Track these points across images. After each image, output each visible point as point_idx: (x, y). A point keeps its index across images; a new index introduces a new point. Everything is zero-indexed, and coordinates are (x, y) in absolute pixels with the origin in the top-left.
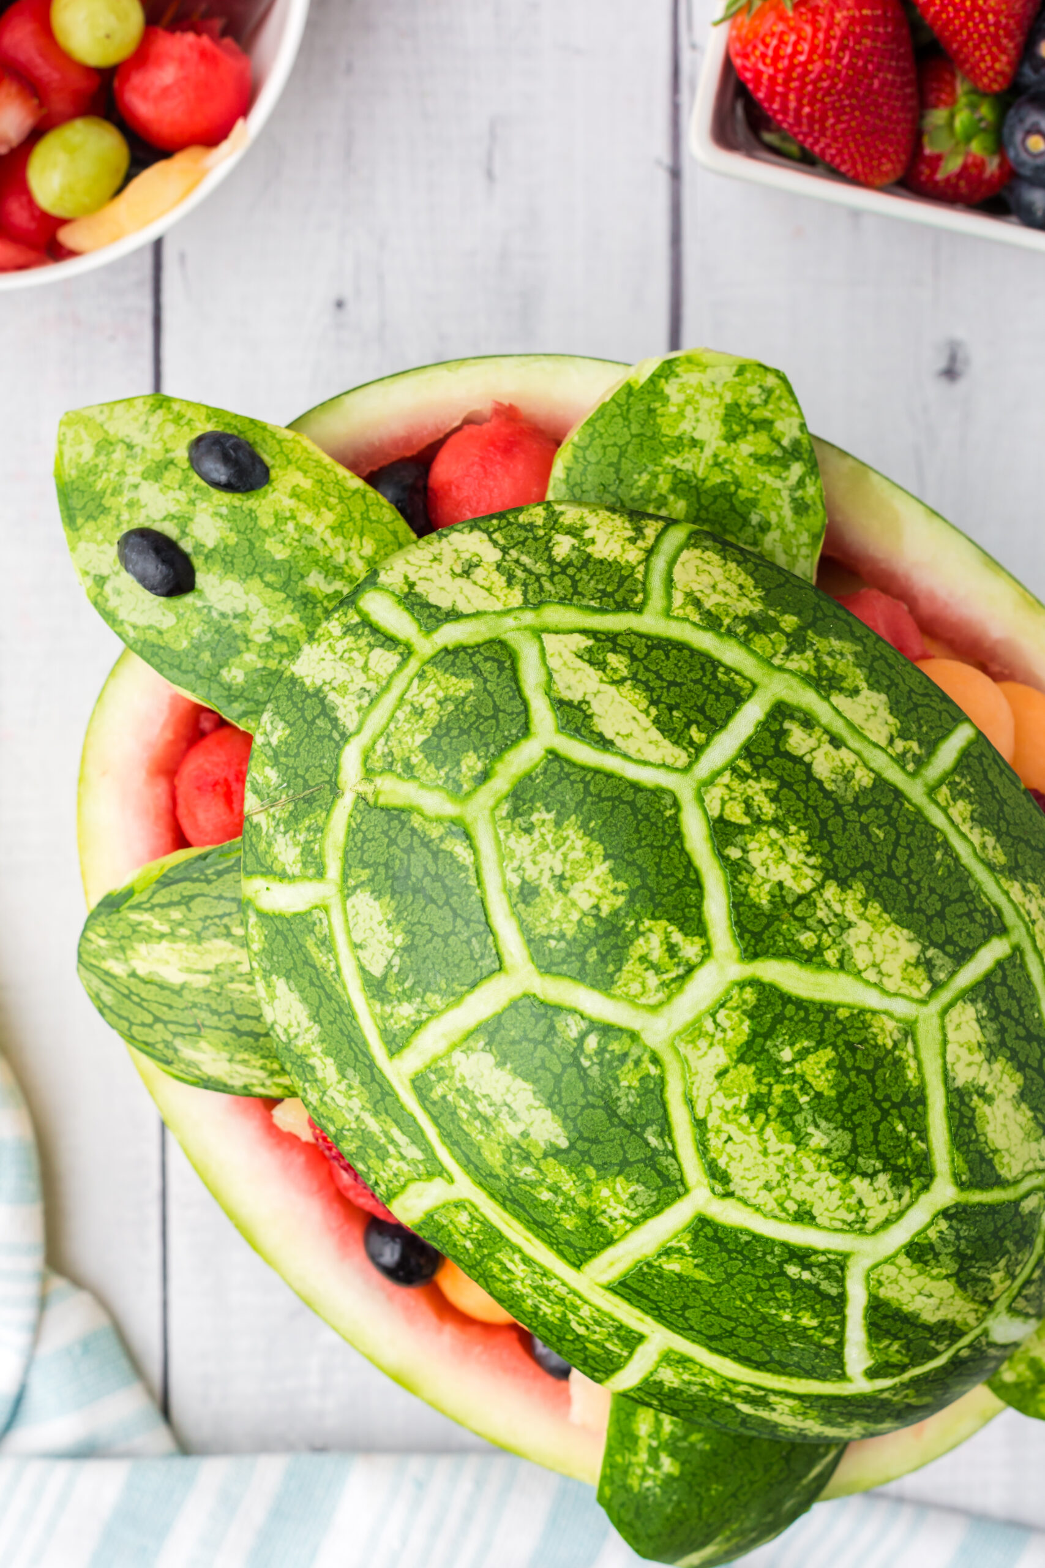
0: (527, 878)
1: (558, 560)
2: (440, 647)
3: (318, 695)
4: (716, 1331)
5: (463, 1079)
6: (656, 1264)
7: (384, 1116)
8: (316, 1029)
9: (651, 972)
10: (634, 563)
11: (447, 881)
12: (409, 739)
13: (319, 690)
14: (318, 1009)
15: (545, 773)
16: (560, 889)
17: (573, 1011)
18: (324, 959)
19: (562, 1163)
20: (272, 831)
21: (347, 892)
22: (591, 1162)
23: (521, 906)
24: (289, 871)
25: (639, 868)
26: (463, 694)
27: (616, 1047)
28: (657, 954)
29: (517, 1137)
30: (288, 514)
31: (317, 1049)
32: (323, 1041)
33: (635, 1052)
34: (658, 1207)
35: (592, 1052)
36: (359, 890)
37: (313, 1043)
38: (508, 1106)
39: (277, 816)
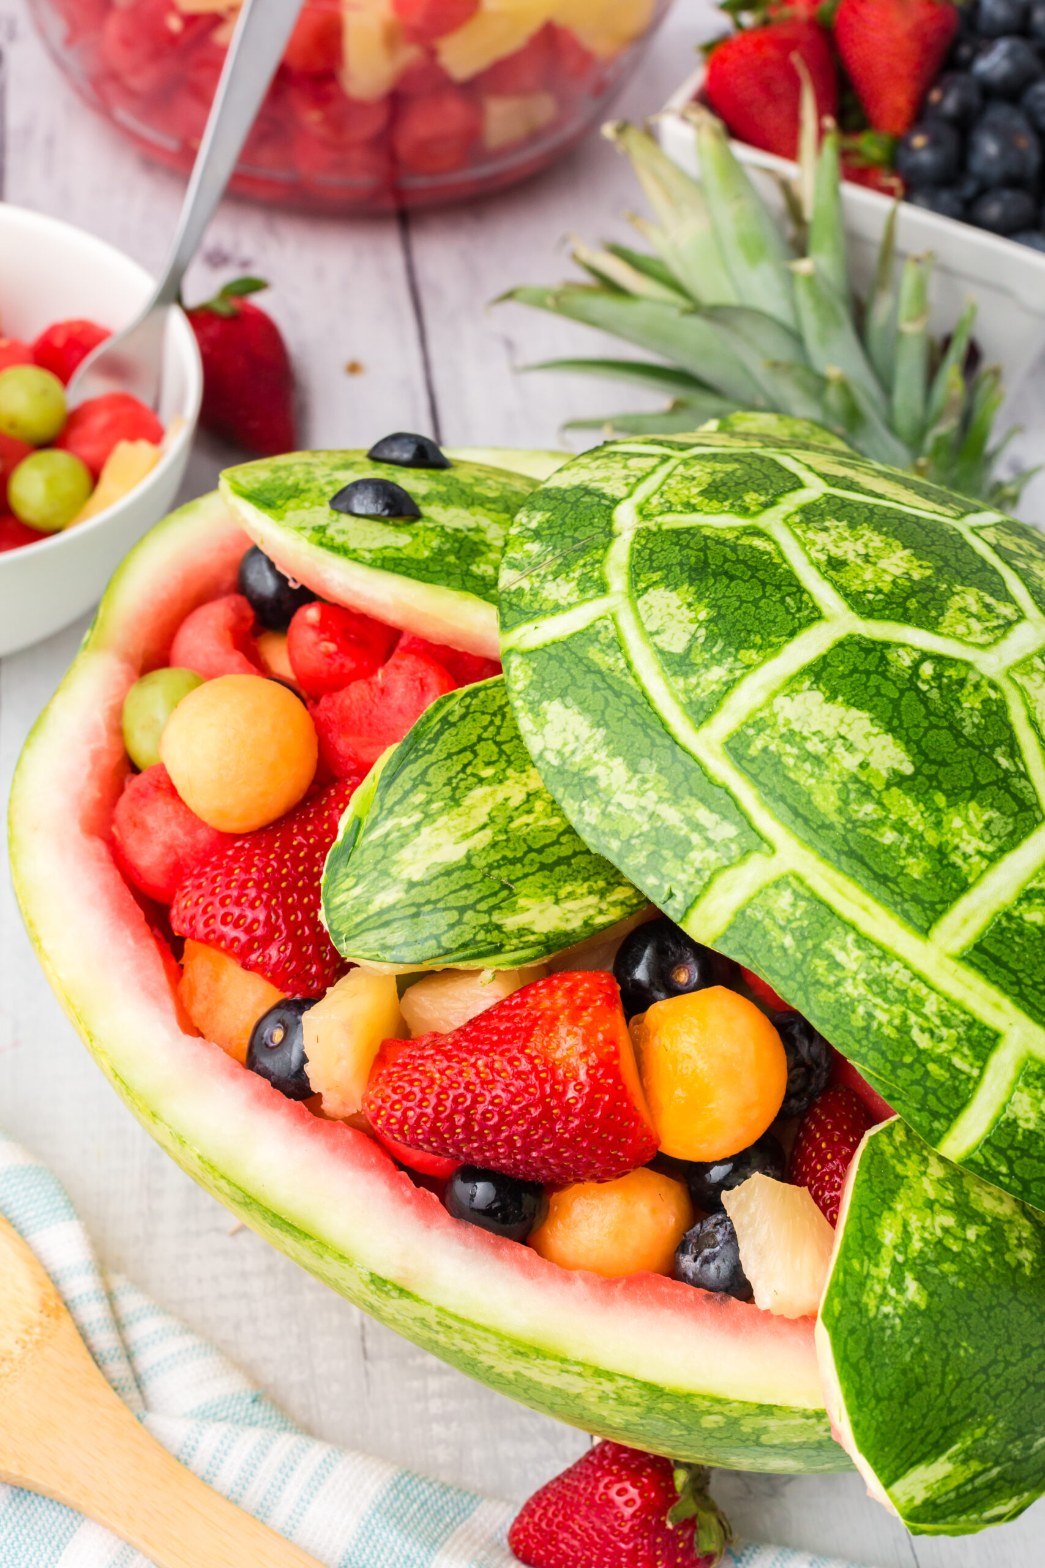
0: (832, 555)
2: (695, 455)
3: (578, 488)
5: (788, 722)
6: (1016, 914)
7: (687, 800)
8: (600, 733)
9: (974, 620)
11: (750, 563)
12: (684, 492)
14: (604, 711)
15: (827, 504)
16: (868, 562)
17: (903, 645)
18: (612, 660)
19: (908, 792)
20: (537, 585)
21: (637, 589)
22: (939, 788)
23: (832, 573)
24: (563, 603)
25: (939, 556)
26: (730, 470)
27: (951, 672)
28: (975, 609)
29: (855, 770)
31: (602, 755)
32: (608, 744)
33: (973, 678)
34: (1015, 837)
35: (929, 678)
36: (651, 590)
37: (595, 751)
38: (843, 738)
39: (543, 573)
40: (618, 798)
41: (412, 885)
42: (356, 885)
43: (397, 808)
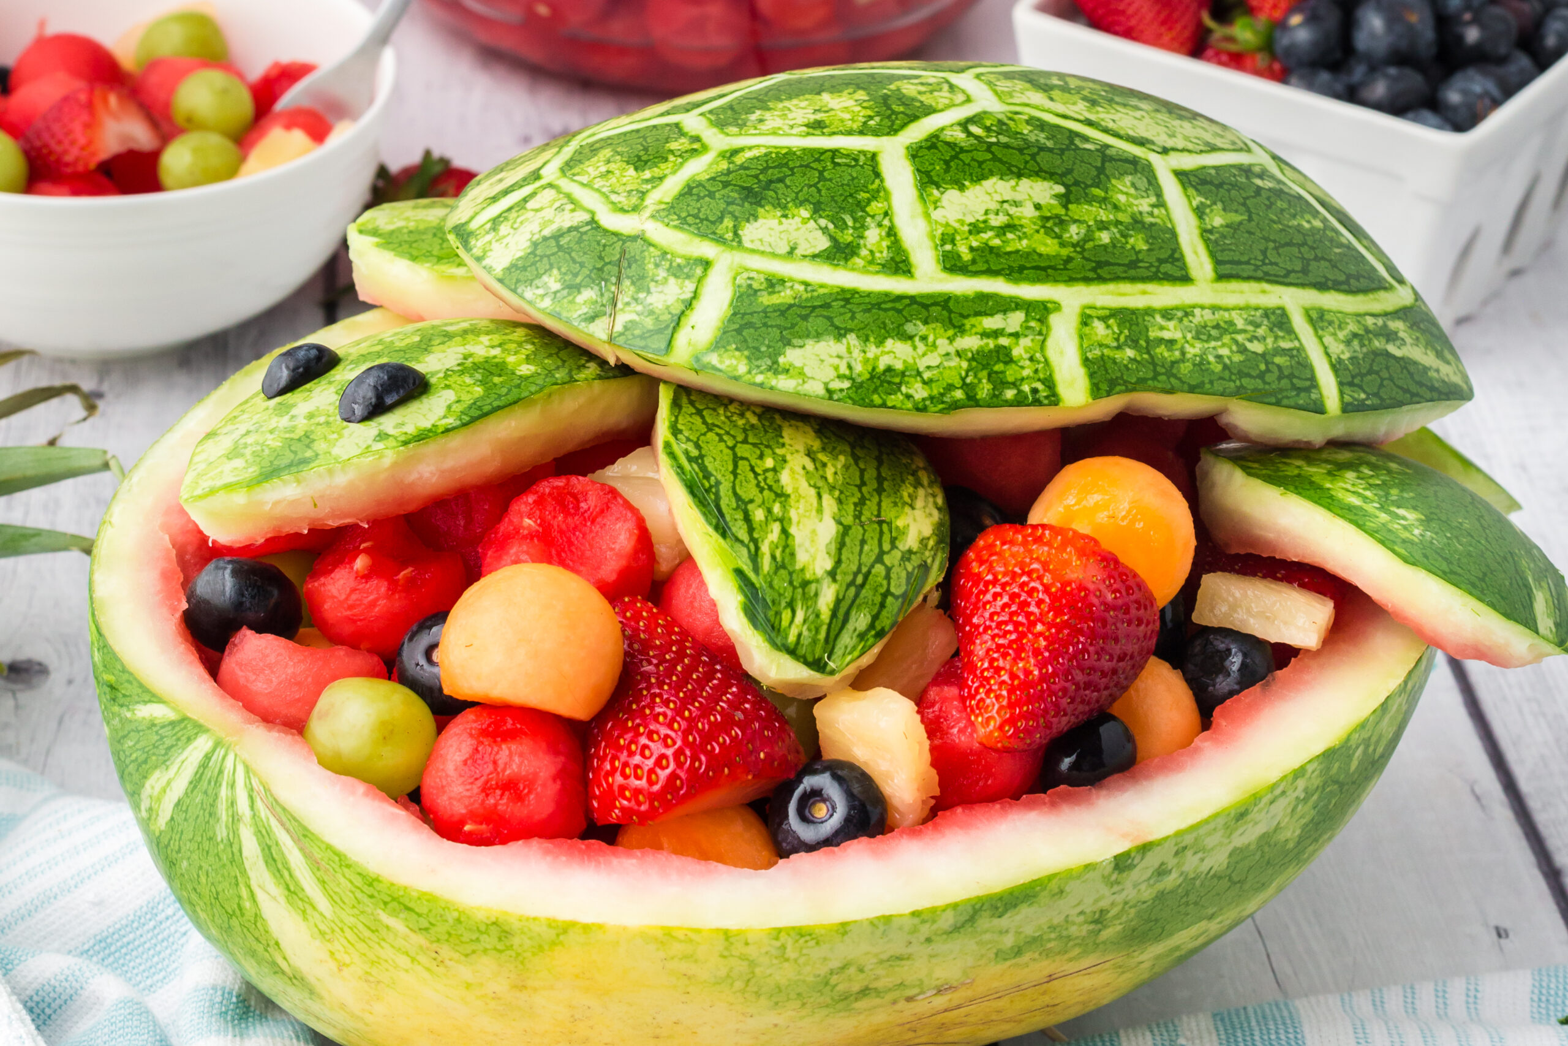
5: (962, 222)
6: (1208, 227)
7: (968, 323)
8: (852, 338)
11: (772, 165)
12: (625, 178)
13: (534, 243)
14: (833, 325)
16: (827, 112)
17: (942, 129)
18: (789, 292)
19: (1078, 202)
21: (734, 241)
22: (1087, 186)
23: (827, 131)
24: (687, 295)
27: (988, 122)
29: (1037, 213)
31: (872, 351)
32: (867, 340)
33: (1000, 117)
35: (985, 134)
36: (740, 232)
37: (864, 352)
38: (1004, 202)
39: (627, 299)
40: (922, 365)
41: (832, 574)
42: (794, 612)
43: (756, 535)
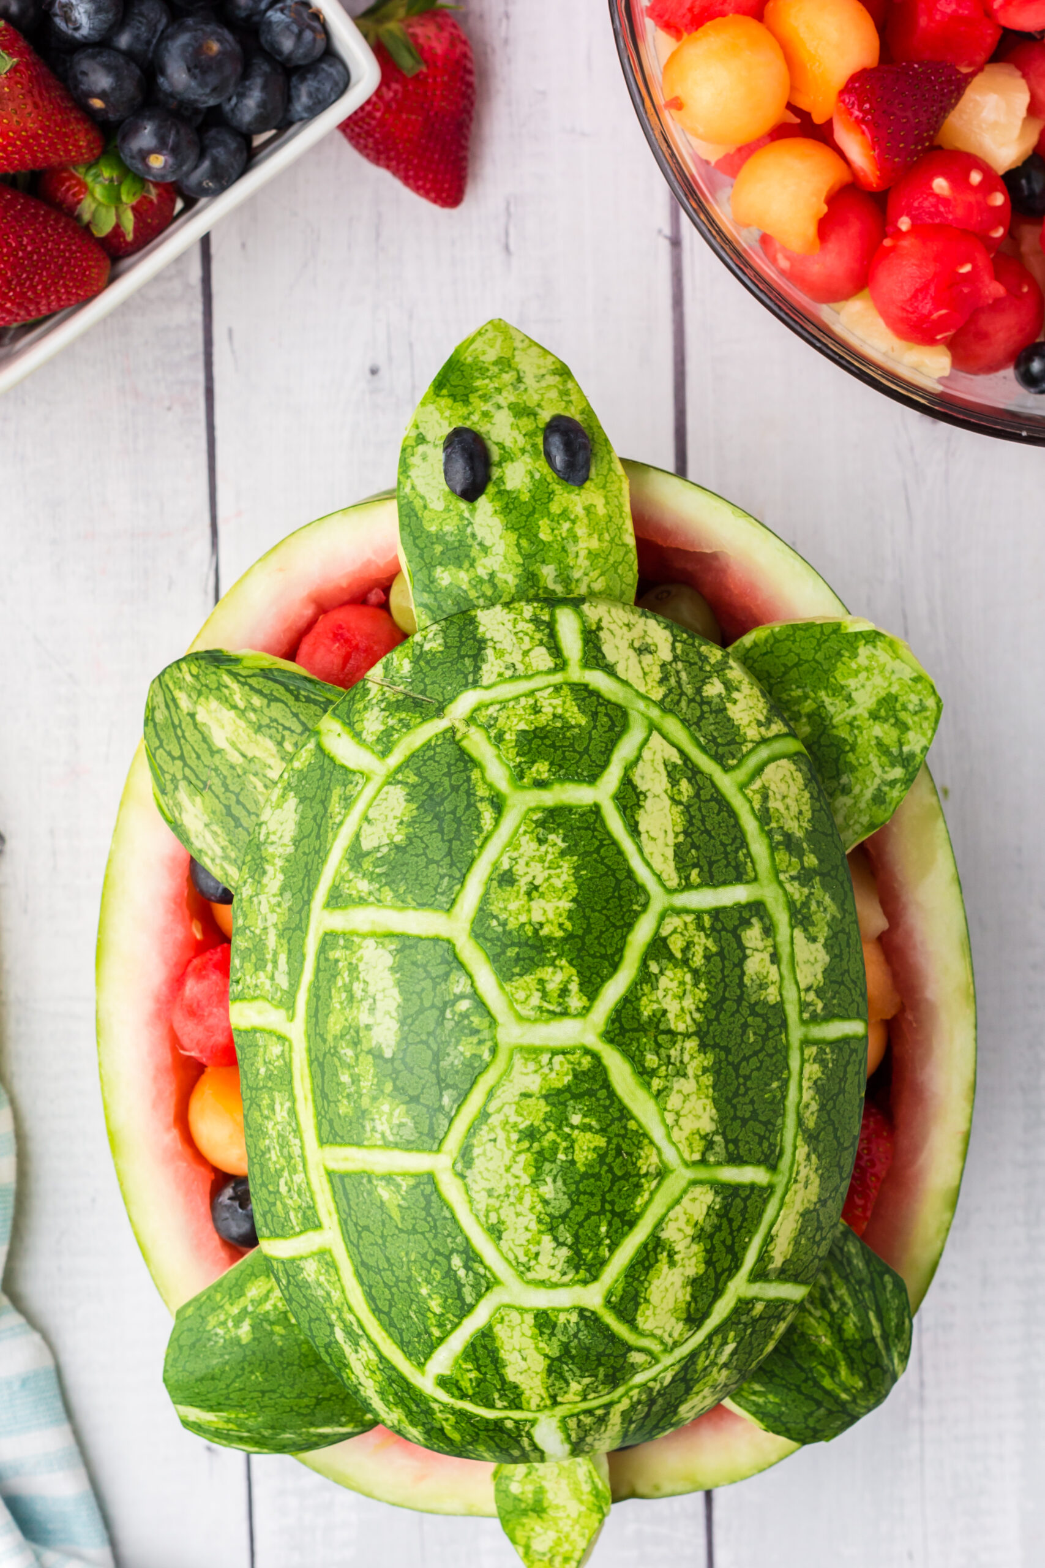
0: (514, 869)
1: (704, 694)
2: (584, 681)
3: (481, 644)
4: (371, 1262)
5: (360, 959)
6: (375, 1182)
7: (284, 941)
8: (291, 849)
9: (540, 994)
10: (749, 738)
11: (462, 828)
12: (515, 720)
13: (483, 641)
14: (304, 837)
15: (581, 816)
16: (529, 894)
17: (470, 976)
18: (337, 810)
19: (375, 1065)
20: (374, 701)
21: (392, 780)
22: (394, 1080)
23: (495, 883)
24: (364, 736)
25: (589, 924)
26: (573, 722)
27: (476, 1021)
28: (553, 987)
29: (362, 1025)
30: (572, 517)
31: (279, 863)
32: (288, 861)
33: (485, 1034)
34: (410, 1146)
35: (458, 1012)
36: (400, 786)
37: (280, 857)
38: (374, 1000)
39: (387, 695)
40: (262, 898)
